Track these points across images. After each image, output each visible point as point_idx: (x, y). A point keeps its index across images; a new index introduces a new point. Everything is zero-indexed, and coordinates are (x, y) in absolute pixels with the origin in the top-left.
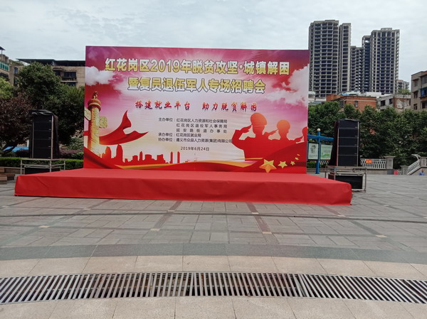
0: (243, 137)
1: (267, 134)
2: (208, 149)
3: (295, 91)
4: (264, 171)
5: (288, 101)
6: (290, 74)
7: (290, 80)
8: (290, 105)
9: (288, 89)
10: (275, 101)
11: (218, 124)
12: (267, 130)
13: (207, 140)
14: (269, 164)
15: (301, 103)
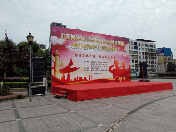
0: (112, 69)
1: (119, 67)
2: (102, 74)
3: (126, 52)
4: (119, 81)
5: (124, 56)
6: (124, 46)
7: (124, 48)
8: (125, 57)
9: (124, 51)
10: (121, 55)
11: (104, 64)
12: (119, 66)
13: (101, 70)
14: (120, 79)
15: (128, 56)
